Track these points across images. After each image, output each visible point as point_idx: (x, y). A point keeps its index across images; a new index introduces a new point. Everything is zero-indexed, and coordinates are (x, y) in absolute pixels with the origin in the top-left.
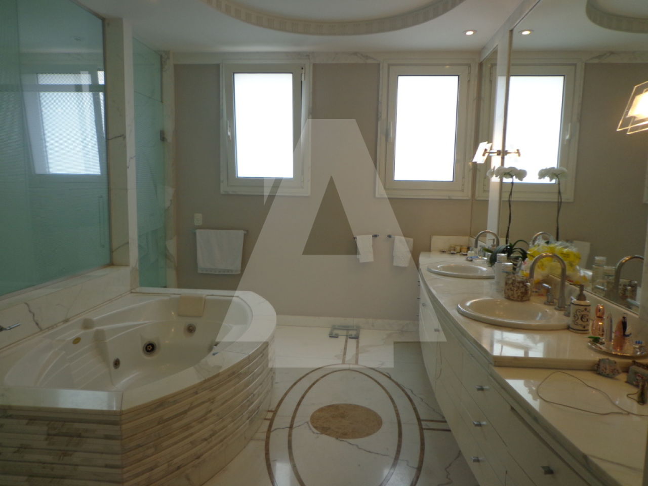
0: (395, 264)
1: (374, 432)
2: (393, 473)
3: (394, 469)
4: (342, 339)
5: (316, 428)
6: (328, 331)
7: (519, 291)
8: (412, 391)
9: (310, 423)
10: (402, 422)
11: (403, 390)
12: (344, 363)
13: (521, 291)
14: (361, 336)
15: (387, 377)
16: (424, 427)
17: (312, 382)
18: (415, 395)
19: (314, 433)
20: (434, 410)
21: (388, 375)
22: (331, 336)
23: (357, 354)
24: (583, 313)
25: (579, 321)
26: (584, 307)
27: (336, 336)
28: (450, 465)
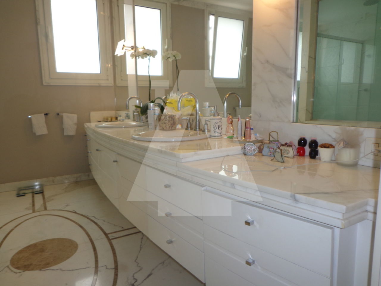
0: (65, 134)
1: (73, 254)
2: (96, 279)
3: (97, 276)
4: (29, 197)
5: (17, 268)
6: (15, 193)
7: (170, 123)
8: (95, 217)
9: (10, 266)
10: (93, 239)
11: (88, 218)
12: (34, 211)
13: (171, 123)
14: (45, 190)
15: (74, 212)
16: (110, 238)
17: (7, 233)
18: (98, 219)
19: (16, 273)
20: (115, 225)
21: (74, 211)
22: (19, 195)
23: (45, 203)
24: (219, 124)
25: (217, 130)
26: (219, 120)
27: (23, 195)
28: (137, 257)
